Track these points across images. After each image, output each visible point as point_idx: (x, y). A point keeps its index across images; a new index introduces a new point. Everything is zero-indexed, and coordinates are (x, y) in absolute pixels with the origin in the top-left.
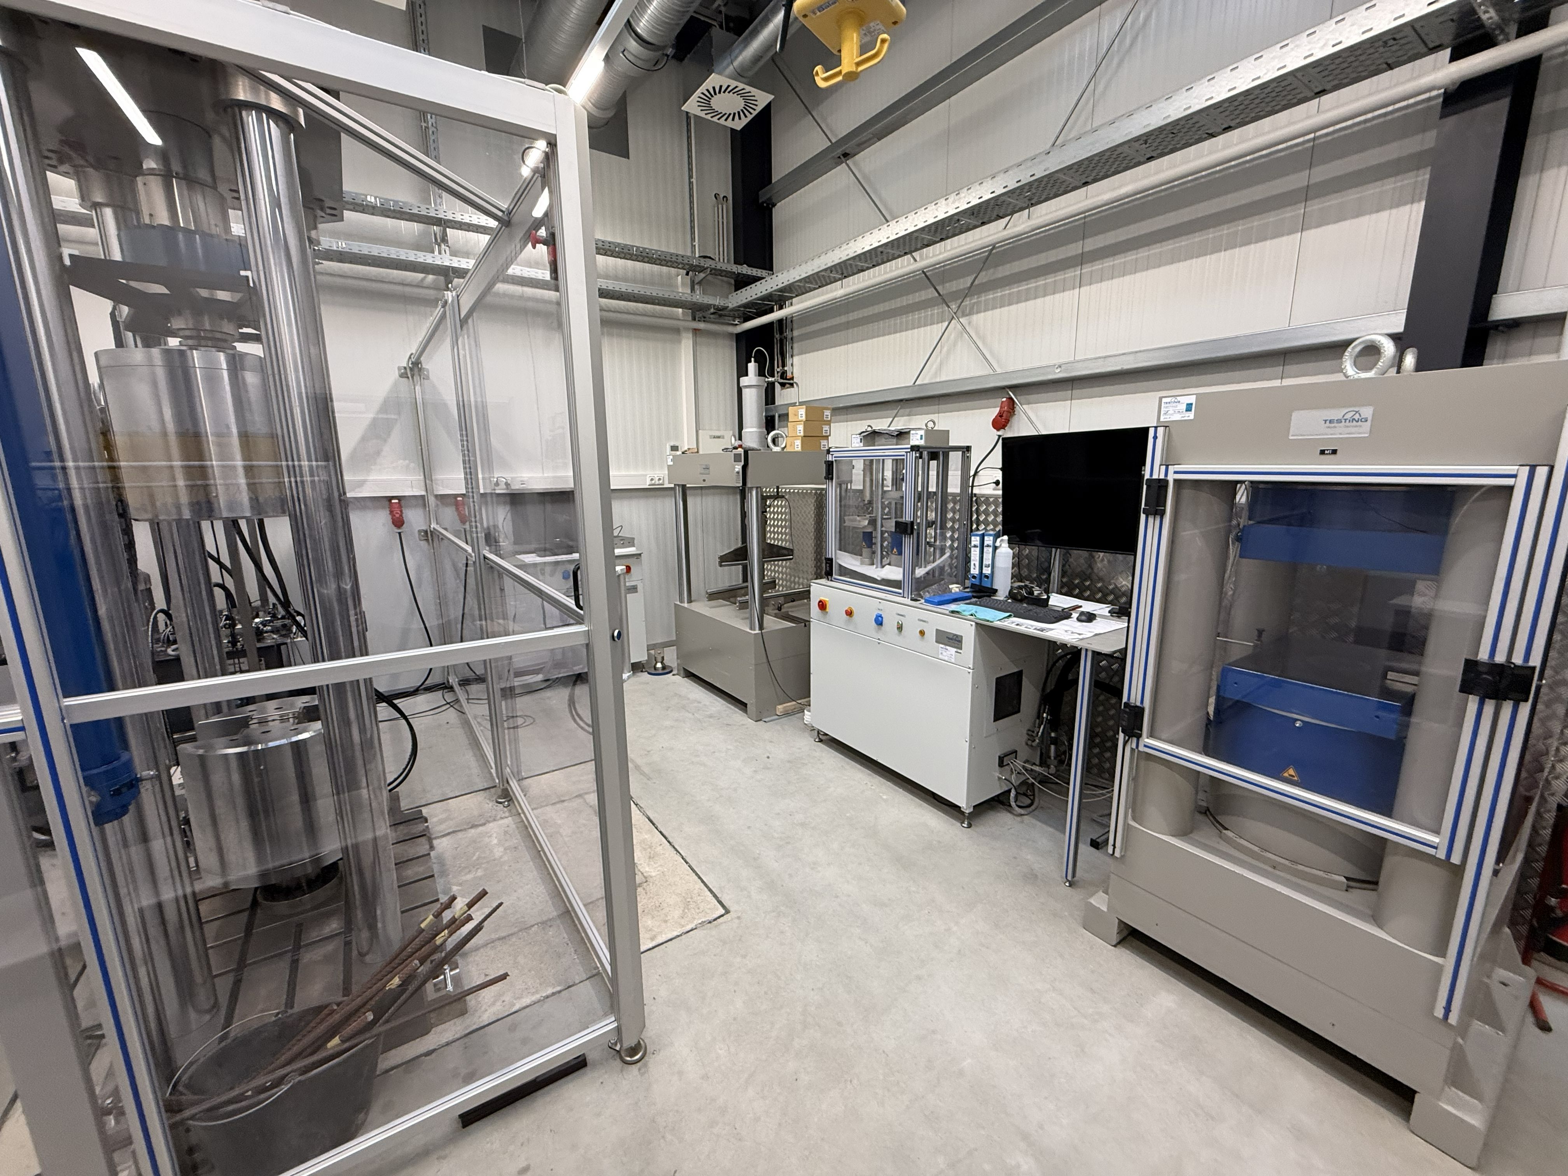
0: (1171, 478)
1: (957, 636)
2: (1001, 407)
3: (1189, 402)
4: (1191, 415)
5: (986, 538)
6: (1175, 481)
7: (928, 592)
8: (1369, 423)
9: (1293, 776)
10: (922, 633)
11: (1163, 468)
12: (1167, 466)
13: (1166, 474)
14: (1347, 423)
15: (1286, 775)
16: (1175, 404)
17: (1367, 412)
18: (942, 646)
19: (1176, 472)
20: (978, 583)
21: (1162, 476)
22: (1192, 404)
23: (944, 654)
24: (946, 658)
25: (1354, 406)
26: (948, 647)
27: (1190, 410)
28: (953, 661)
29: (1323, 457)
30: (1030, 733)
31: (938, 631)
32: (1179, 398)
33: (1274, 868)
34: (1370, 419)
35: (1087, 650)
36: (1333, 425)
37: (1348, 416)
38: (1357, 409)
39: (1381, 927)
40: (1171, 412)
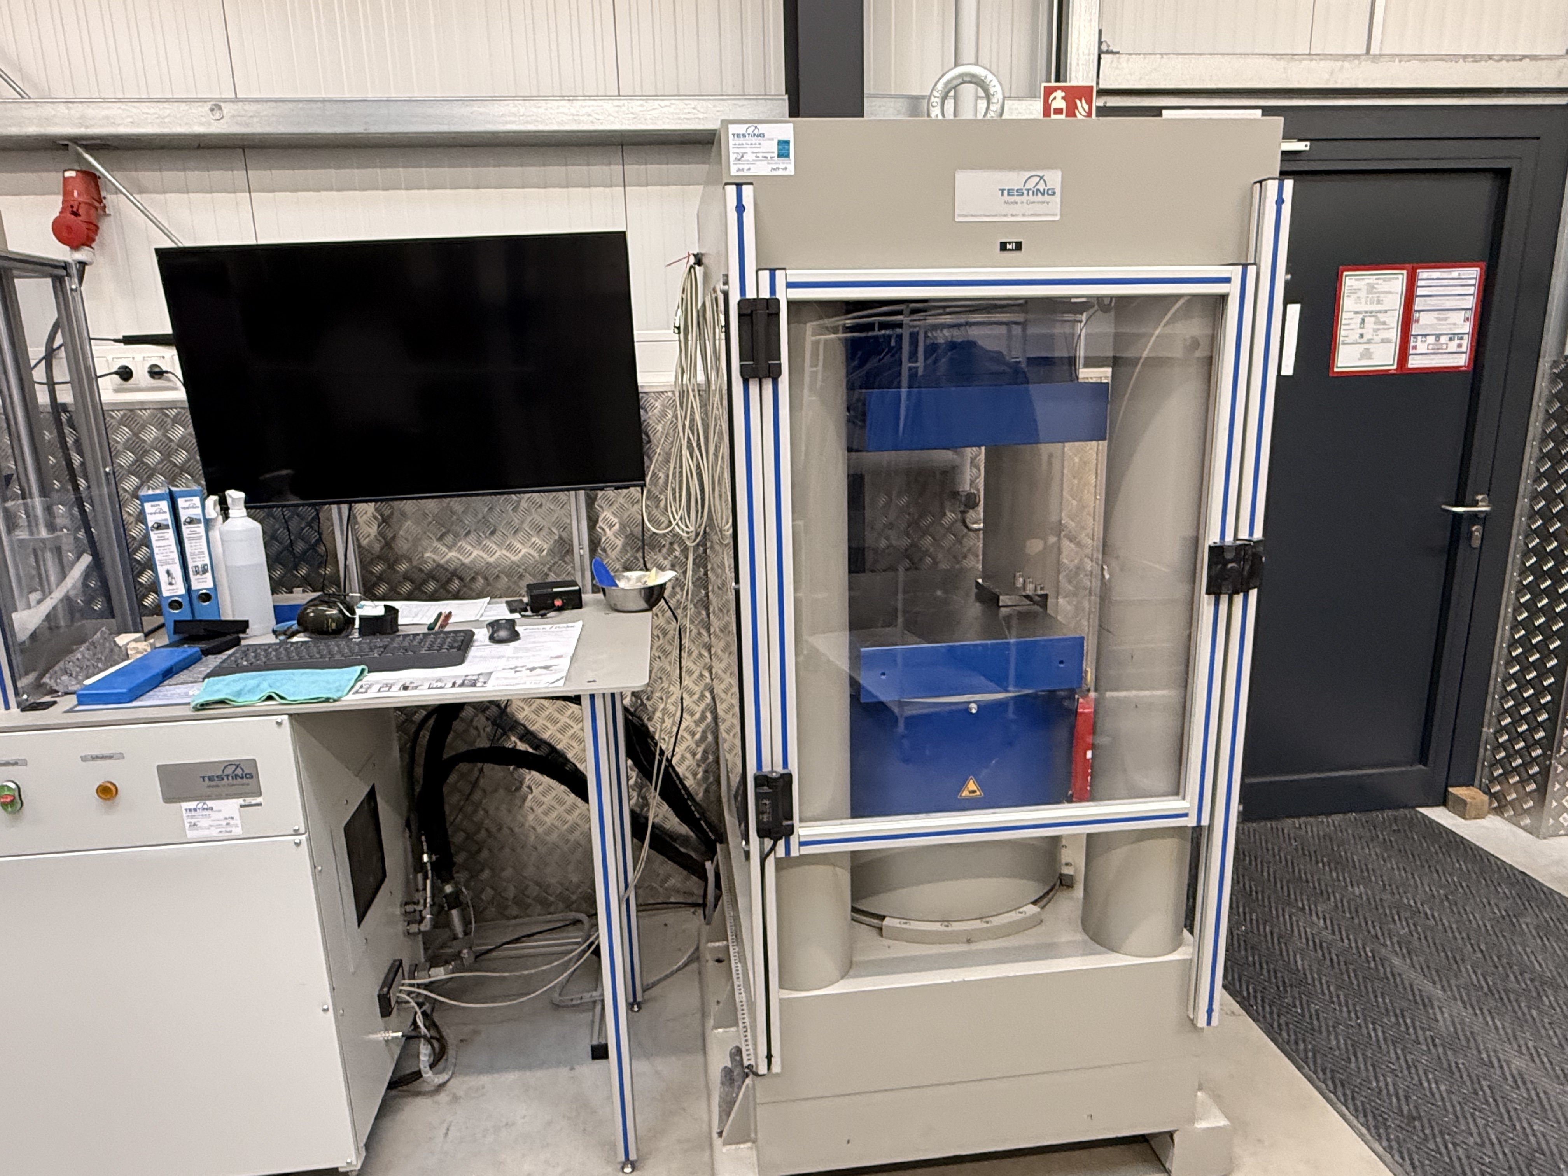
0: (783, 295)
1: (237, 765)
2: (67, 194)
3: (784, 138)
4: (788, 167)
5: (181, 502)
6: (791, 303)
7: (65, 672)
8: (1058, 198)
9: (974, 792)
10: (107, 792)
11: (765, 275)
12: (772, 271)
13: (773, 290)
14: (1032, 198)
15: (965, 794)
16: (754, 140)
17: (1054, 178)
18: (192, 805)
19: (790, 285)
20: (189, 618)
21: (765, 294)
22: (788, 142)
23: (203, 822)
24: (214, 833)
25: (1037, 169)
26: (210, 803)
27: (787, 156)
28: (238, 831)
29: (1006, 254)
30: (409, 908)
31: (164, 771)
32: (763, 128)
33: (969, 941)
34: (1058, 191)
35: (592, 697)
36: (1011, 199)
37: (1031, 184)
38: (1041, 173)
39: (1112, 949)
40: (749, 157)
